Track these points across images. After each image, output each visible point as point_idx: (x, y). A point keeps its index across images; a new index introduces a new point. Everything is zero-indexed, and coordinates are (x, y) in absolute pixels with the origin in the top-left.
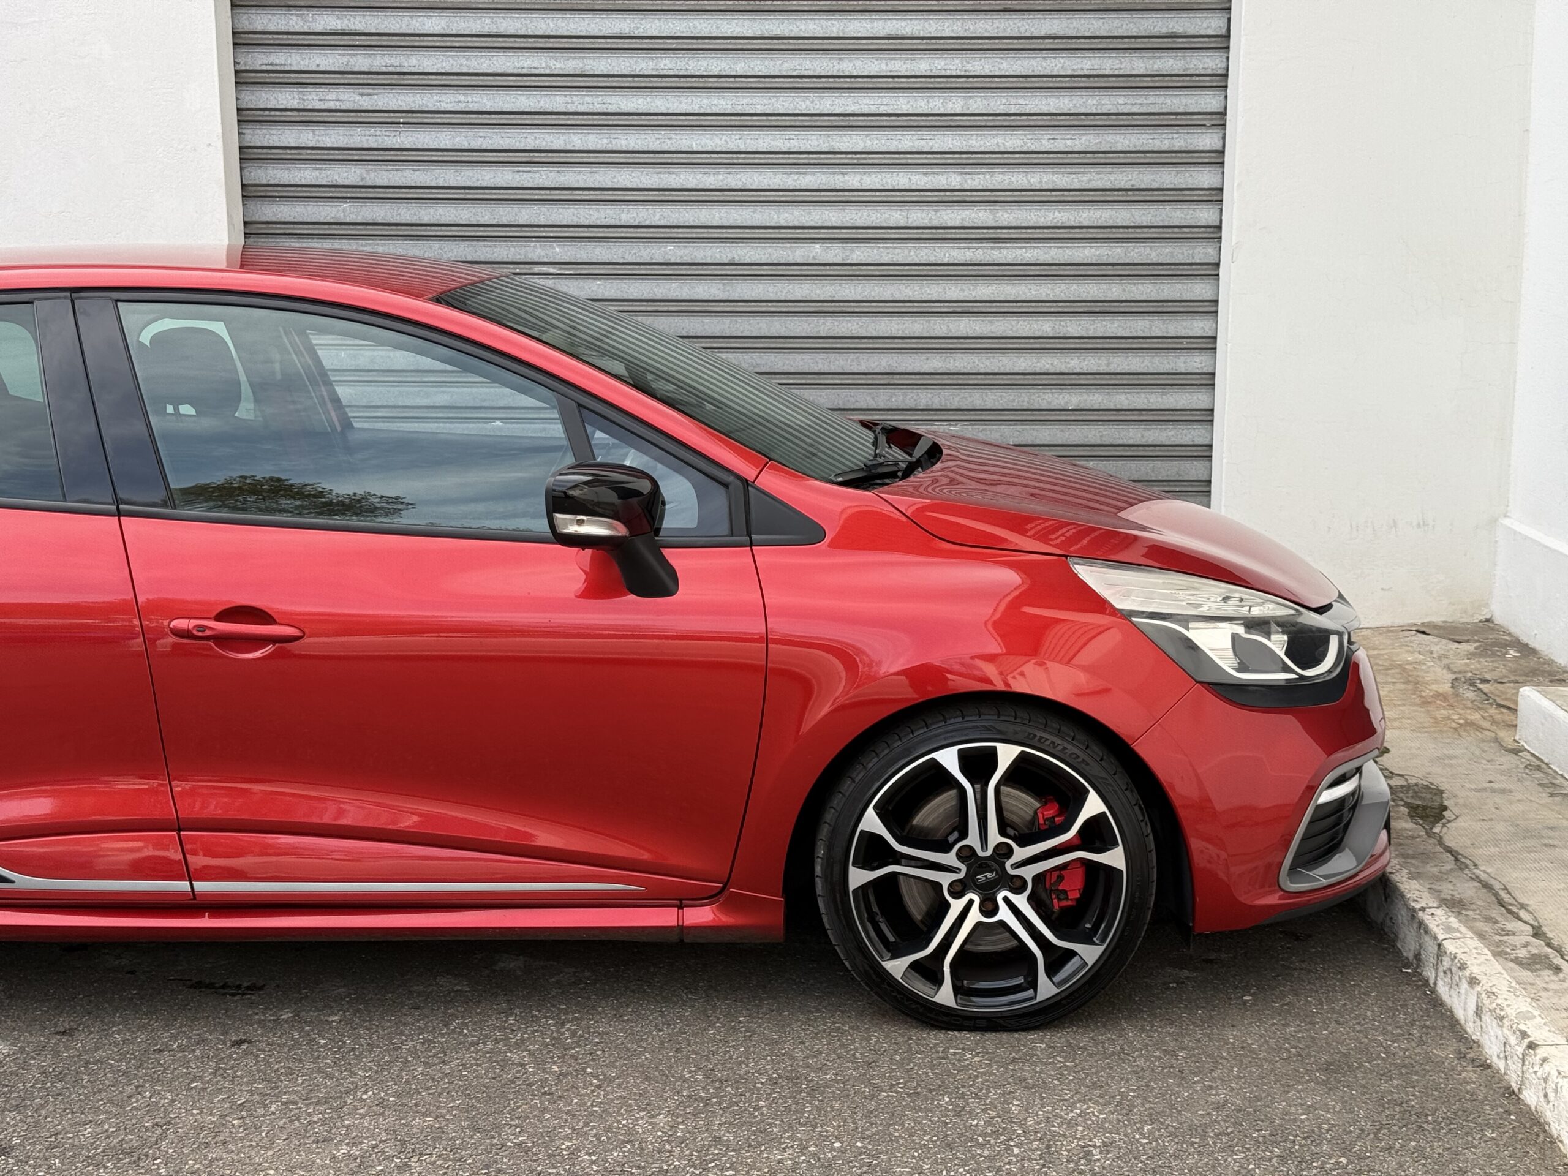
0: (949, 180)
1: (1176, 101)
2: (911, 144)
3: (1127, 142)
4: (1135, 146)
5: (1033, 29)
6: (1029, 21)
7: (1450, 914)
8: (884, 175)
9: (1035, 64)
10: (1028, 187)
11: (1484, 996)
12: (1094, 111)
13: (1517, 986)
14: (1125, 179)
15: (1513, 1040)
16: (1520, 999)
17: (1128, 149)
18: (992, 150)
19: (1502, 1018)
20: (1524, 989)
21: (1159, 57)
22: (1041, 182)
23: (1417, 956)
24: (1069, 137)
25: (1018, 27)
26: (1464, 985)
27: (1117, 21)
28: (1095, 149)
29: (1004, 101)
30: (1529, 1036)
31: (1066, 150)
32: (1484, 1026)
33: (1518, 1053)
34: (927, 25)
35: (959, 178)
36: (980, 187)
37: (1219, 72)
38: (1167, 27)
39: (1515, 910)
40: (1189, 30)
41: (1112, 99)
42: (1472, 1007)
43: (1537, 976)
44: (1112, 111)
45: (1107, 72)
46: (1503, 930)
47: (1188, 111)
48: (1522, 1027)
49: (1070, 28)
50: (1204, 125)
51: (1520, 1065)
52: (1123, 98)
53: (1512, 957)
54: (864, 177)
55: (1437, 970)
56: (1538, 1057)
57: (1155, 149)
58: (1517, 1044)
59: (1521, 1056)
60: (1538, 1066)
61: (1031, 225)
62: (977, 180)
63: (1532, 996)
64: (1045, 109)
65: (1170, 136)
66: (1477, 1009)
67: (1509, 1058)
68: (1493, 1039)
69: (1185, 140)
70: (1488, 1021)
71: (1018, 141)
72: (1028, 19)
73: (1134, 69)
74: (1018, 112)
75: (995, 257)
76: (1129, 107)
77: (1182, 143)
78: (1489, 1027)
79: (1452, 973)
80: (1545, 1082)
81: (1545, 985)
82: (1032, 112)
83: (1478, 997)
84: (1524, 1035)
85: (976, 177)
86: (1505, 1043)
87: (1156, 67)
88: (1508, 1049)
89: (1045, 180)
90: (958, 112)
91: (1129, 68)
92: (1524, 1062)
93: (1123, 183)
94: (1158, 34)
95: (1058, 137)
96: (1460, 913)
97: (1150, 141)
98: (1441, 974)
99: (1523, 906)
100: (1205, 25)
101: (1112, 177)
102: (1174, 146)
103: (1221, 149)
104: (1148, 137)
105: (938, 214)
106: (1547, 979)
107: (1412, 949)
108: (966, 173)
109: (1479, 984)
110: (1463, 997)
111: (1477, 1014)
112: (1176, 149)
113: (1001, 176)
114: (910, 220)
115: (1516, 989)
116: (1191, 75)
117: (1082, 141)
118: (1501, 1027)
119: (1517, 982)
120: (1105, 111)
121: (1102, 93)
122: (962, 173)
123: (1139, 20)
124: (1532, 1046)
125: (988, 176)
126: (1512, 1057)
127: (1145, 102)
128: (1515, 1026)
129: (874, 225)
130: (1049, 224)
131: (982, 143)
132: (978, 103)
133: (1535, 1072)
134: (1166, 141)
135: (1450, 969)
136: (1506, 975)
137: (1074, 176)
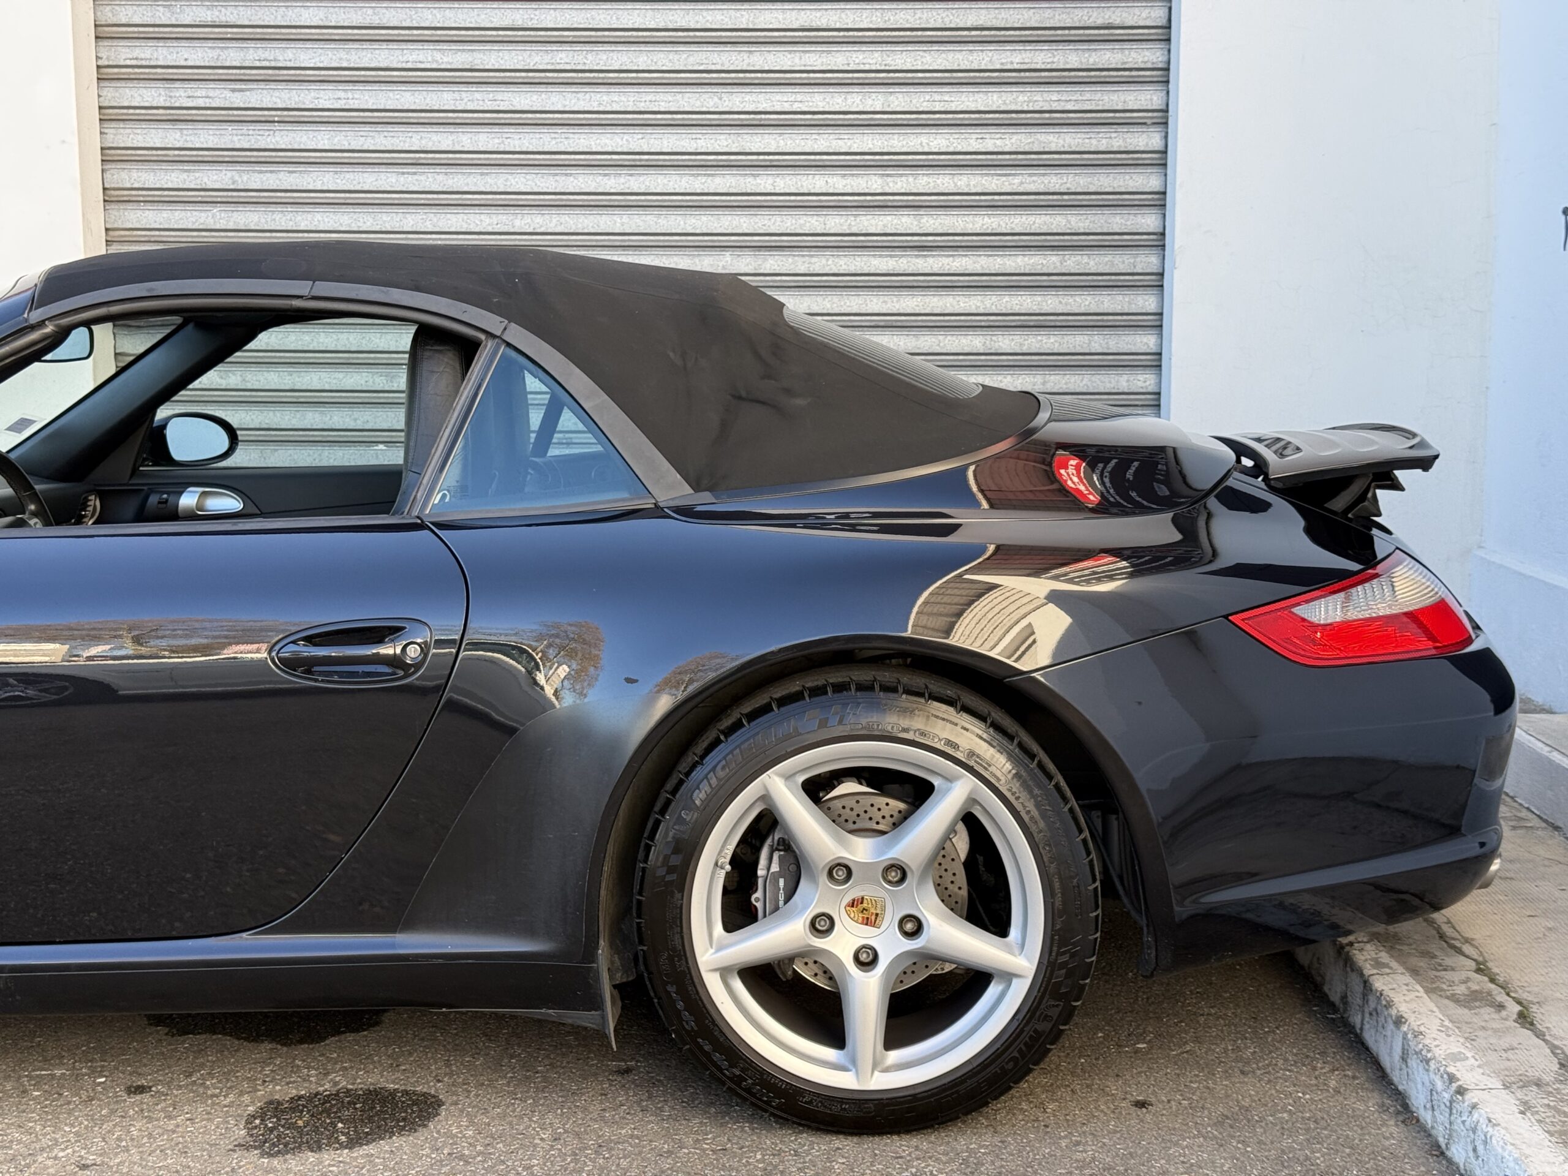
0: (870, 183)
1: (1114, 97)
2: (828, 144)
3: (1062, 142)
4: (1070, 146)
5: (958, 20)
6: (954, 11)
7: (1382, 948)
8: (799, 177)
9: (961, 58)
10: (955, 191)
11: (1410, 1036)
12: (1026, 108)
13: (1450, 1025)
14: (1060, 181)
15: (1439, 1085)
16: (1451, 1039)
17: (1062, 149)
18: (915, 150)
19: (1428, 1061)
20: (1458, 1028)
21: (1095, 50)
22: (969, 185)
23: (1344, 998)
24: (998, 136)
25: (942, 18)
26: (1391, 1026)
27: (1049, 11)
28: (1027, 149)
29: (928, 97)
30: (1458, 1080)
31: (996, 150)
32: (1410, 1072)
33: (1445, 1100)
34: (843, 16)
35: (880, 181)
36: (903, 191)
37: (1160, 66)
38: (1103, 18)
39: (1458, 944)
40: (1127, 21)
41: (1045, 95)
42: (1397, 1050)
43: (1476, 1014)
44: (1045, 109)
45: (1038, 67)
46: (1440, 965)
47: (1126, 108)
48: (1451, 1069)
49: (998, 19)
50: (1145, 124)
51: (1447, 1115)
52: (1056, 94)
53: (1448, 993)
54: (778, 180)
55: (1363, 1012)
56: (1466, 1104)
57: (1092, 150)
58: (1444, 1090)
59: (1448, 1104)
60: (1467, 1114)
61: (958, 231)
62: (900, 184)
63: (1467, 1035)
64: (972, 107)
65: (1108, 135)
66: (1403, 1053)
67: (1436, 1107)
68: (1420, 1086)
69: (1124, 139)
70: (1415, 1065)
71: (943, 141)
72: (953, 9)
73: (1067, 63)
74: (943, 109)
75: (920, 266)
76: (1063, 104)
77: (1121, 142)
78: (1416, 1073)
79: (1377, 1013)
80: (1474, 1132)
81: (1483, 1024)
82: (958, 109)
83: (1404, 1038)
84: (1452, 1078)
85: (898, 179)
86: (1432, 1090)
87: (1091, 60)
88: (1435, 1096)
89: (972, 183)
90: (878, 109)
91: (1062, 61)
92: (1451, 1109)
93: (1057, 186)
94: (1093, 25)
95: (987, 136)
96: (1392, 948)
97: (1087, 141)
98: (1367, 1015)
99: (1467, 941)
100: (1144, 15)
101: (1046, 179)
102: (1112, 146)
103: (1163, 149)
104: (1083, 136)
105: (858, 219)
106: (1487, 1017)
107: (1339, 990)
108: (888, 175)
109: (1405, 1023)
110: (1389, 1040)
111: (1403, 1059)
112: (1115, 149)
113: (925, 178)
114: (828, 227)
115: (1447, 1028)
116: (1130, 70)
117: (1013, 141)
118: (1427, 1070)
119: (1451, 1021)
120: (1037, 108)
121: (1034, 88)
122: (883, 175)
123: (1073, 10)
124: (1461, 1091)
125: (911, 179)
126: (1439, 1106)
127: (1080, 98)
128: (1442, 1069)
129: (788, 231)
130: (978, 231)
131: (904, 143)
132: (900, 100)
133: (1464, 1122)
134: (1104, 141)
135: (1376, 1010)
136: (1438, 1014)
137: (1004, 178)
